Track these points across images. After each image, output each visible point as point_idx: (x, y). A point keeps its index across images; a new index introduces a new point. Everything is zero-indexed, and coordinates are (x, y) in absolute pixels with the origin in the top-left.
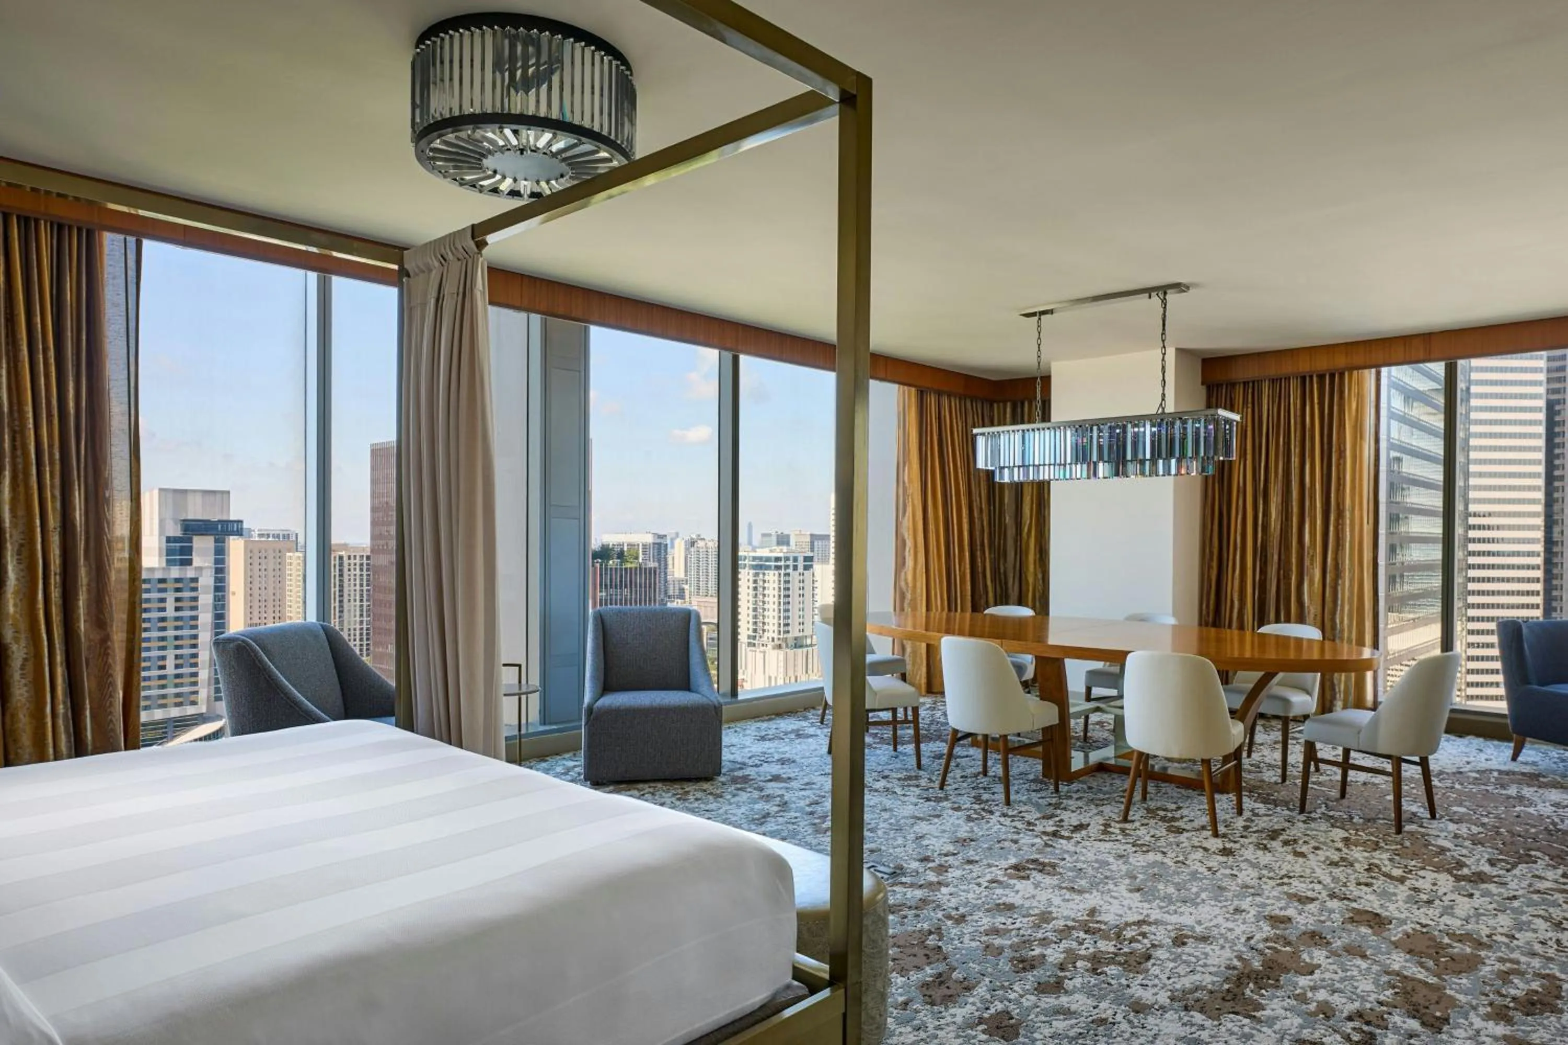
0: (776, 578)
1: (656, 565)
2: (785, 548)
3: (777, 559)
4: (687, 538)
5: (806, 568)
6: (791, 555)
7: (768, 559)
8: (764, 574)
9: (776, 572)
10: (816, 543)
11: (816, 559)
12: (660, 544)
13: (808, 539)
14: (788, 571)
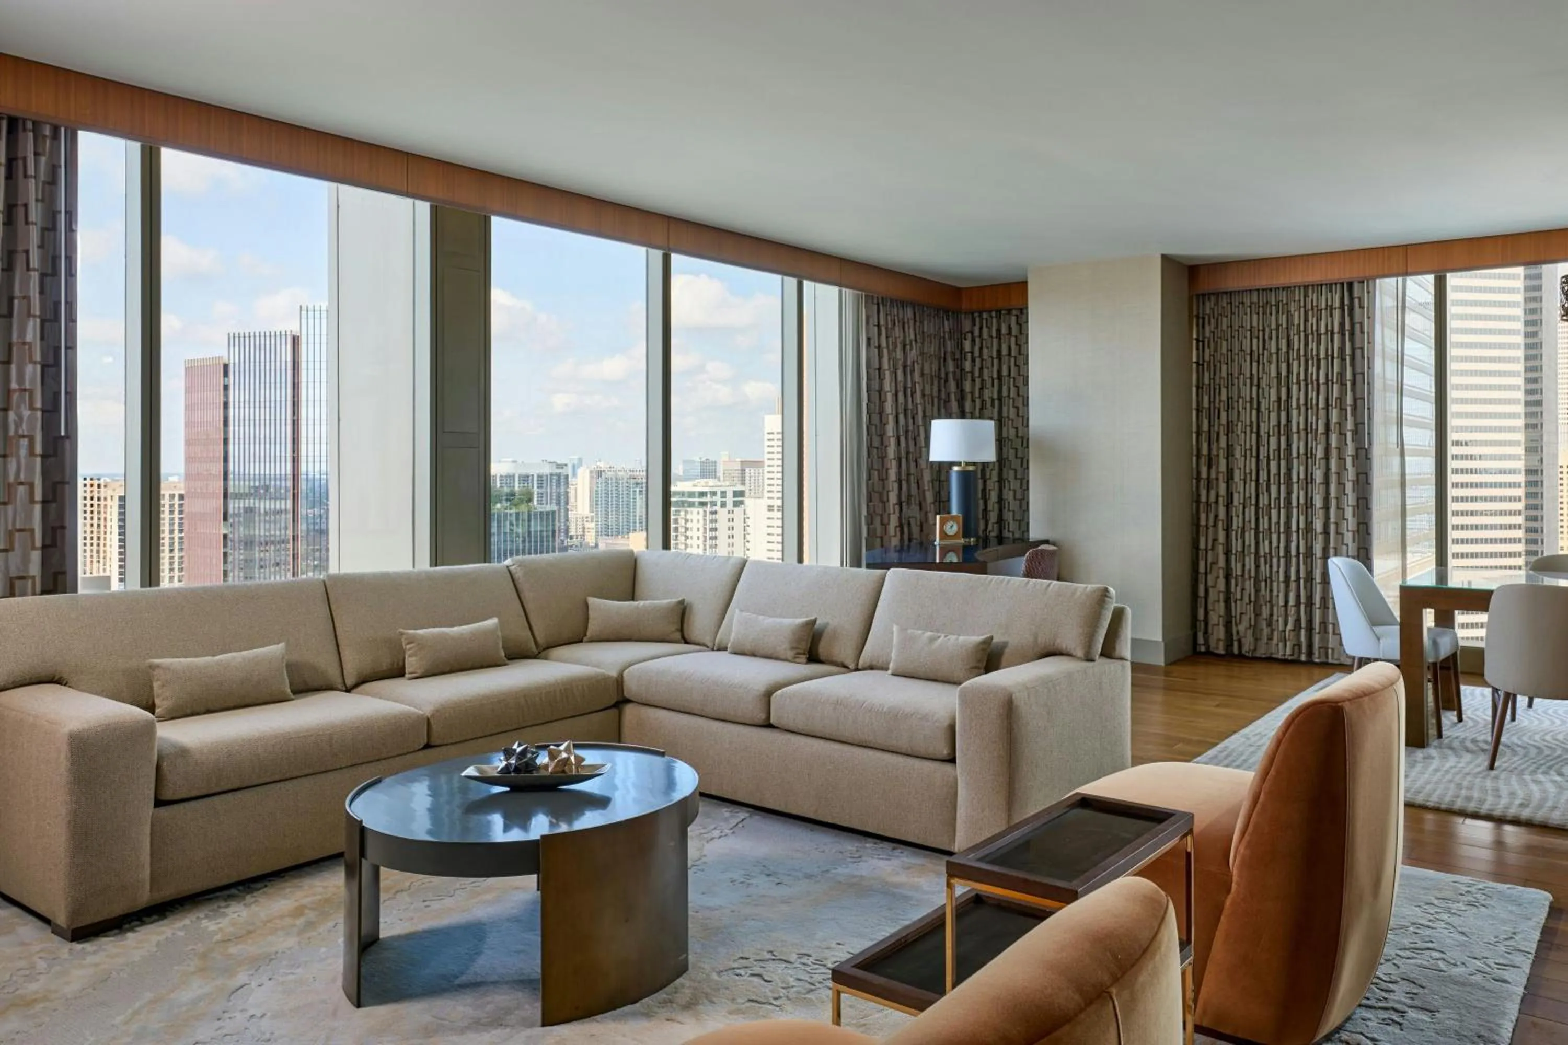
0: (701, 517)
1: (555, 508)
2: (711, 482)
3: (702, 494)
4: (593, 466)
5: (736, 504)
6: (719, 490)
7: (691, 494)
8: (686, 512)
9: (701, 510)
10: (747, 470)
11: (747, 494)
12: (559, 475)
13: (738, 467)
14: (715, 508)
